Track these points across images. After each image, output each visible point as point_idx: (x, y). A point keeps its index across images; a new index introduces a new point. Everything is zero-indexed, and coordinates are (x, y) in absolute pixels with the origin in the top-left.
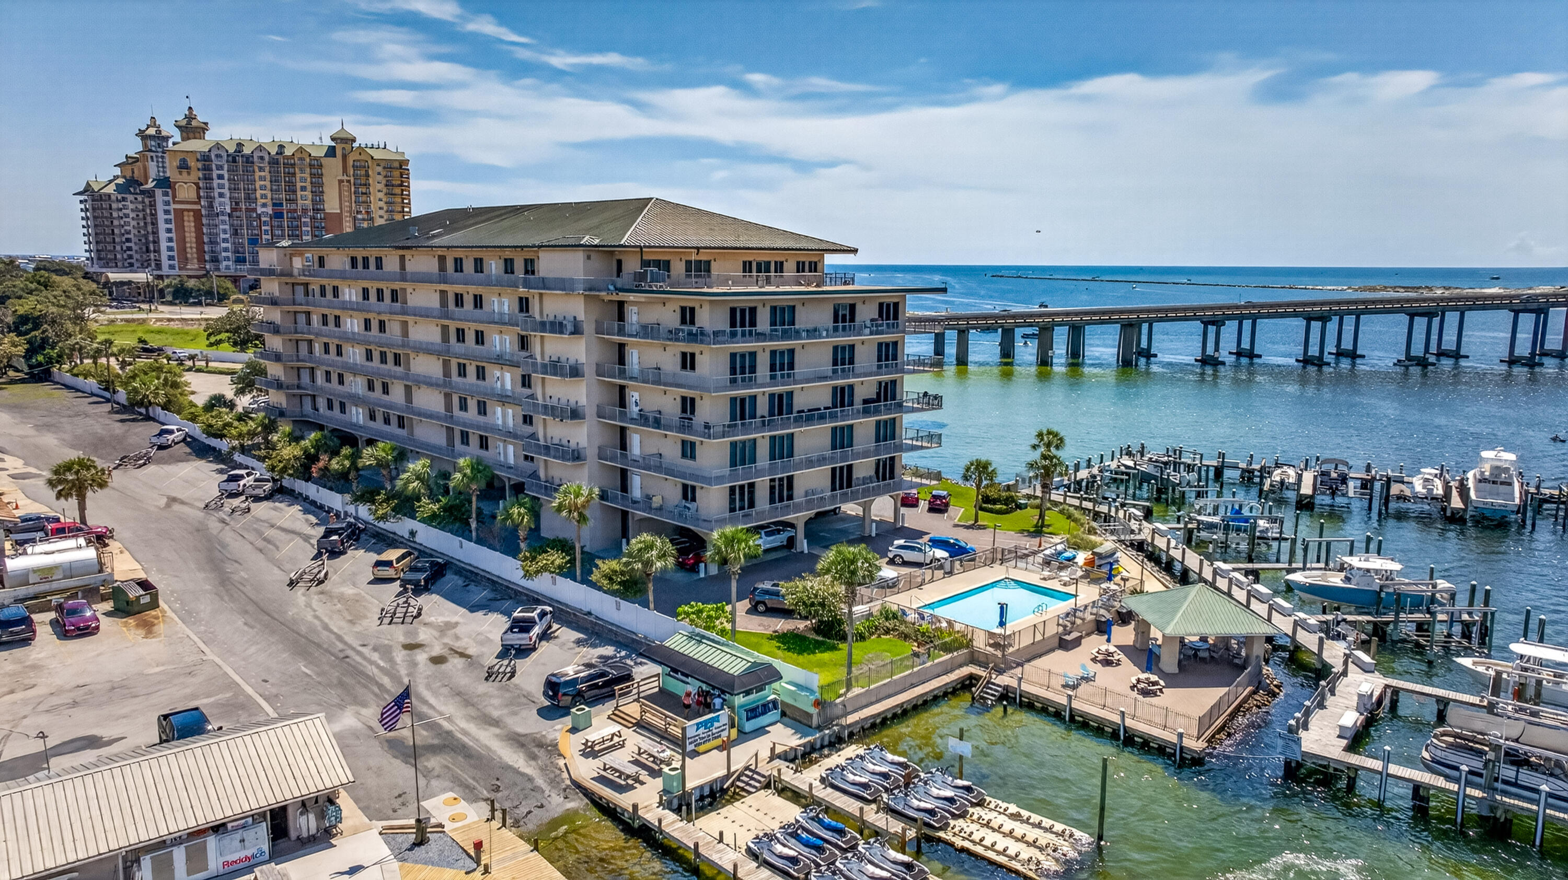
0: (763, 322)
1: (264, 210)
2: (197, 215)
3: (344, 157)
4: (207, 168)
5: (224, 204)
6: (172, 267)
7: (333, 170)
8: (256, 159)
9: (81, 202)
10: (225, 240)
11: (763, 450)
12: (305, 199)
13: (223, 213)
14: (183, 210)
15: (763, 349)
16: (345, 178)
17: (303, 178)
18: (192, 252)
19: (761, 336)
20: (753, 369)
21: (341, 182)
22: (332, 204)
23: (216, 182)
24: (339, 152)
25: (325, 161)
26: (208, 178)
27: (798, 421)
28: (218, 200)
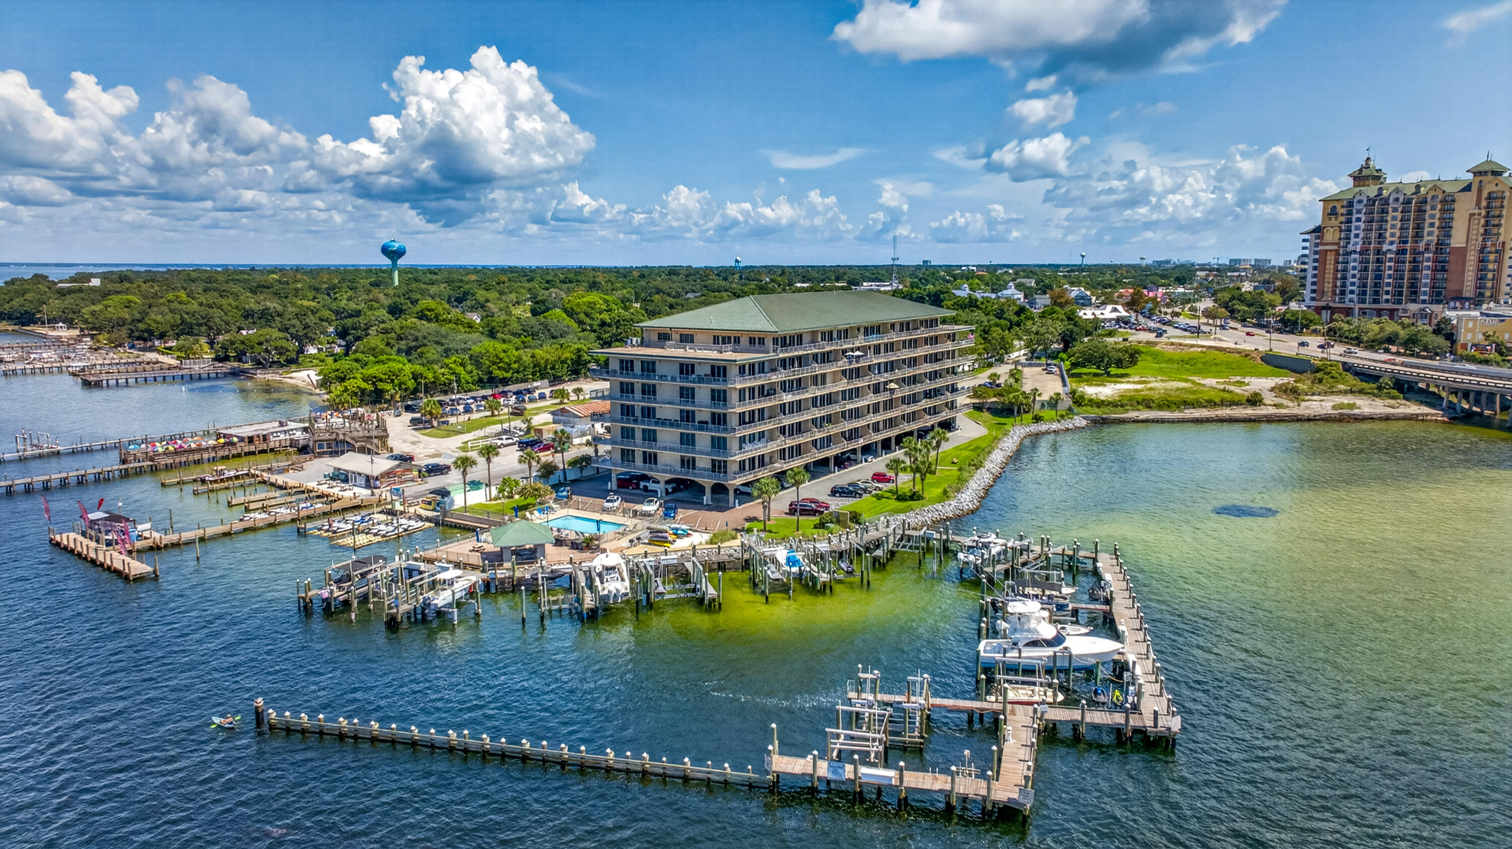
0: (637, 367)
1: (1390, 247)
2: (1337, 252)
3: (1480, 191)
4: (1350, 213)
5: (1356, 244)
6: (1313, 299)
7: (1465, 206)
8: (1391, 201)
9: (1304, 240)
10: (1354, 276)
11: (639, 435)
12: (1431, 235)
13: (1355, 252)
14: (1327, 251)
15: (638, 382)
16: (1477, 211)
17: (1433, 216)
18: (1328, 287)
19: (635, 377)
20: (633, 392)
21: (1472, 215)
22: (1458, 239)
23: (1354, 224)
24: (1475, 188)
25: (1457, 196)
26: (1349, 221)
27: (656, 424)
28: (1353, 240)
